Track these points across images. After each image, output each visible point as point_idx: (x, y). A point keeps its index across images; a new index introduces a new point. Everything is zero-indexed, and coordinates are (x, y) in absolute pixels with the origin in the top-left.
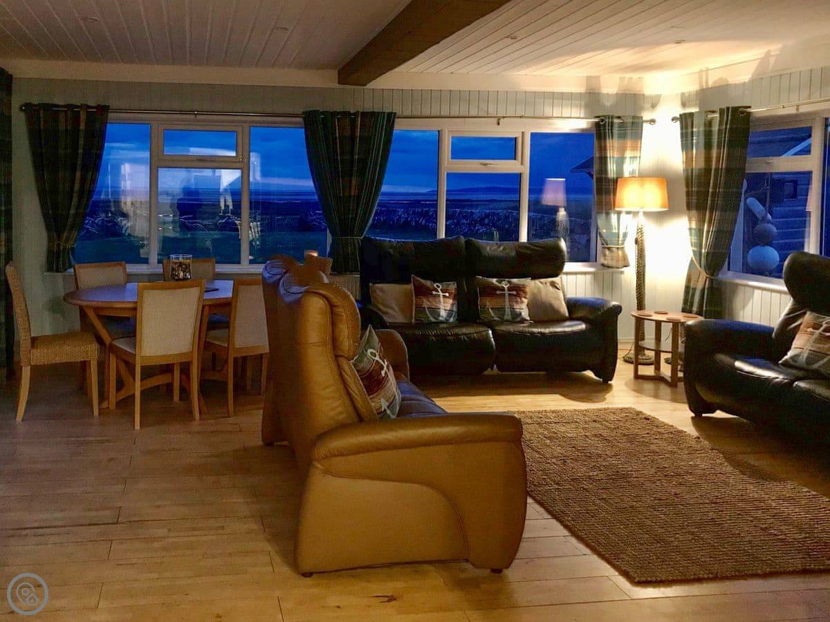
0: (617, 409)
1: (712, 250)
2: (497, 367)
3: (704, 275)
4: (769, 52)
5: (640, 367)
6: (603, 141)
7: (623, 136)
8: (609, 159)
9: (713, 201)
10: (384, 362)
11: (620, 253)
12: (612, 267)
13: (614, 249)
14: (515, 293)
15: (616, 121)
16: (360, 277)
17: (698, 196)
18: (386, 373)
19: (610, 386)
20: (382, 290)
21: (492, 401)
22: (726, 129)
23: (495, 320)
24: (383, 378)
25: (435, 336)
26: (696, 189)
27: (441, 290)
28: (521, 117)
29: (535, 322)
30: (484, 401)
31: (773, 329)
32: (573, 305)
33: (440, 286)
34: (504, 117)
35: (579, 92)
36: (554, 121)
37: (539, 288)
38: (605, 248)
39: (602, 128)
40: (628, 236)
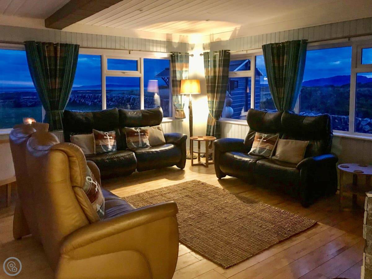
0: (191, 181)
1: (217, 110)
2: (137, 169)
3: (214, 120)
4: (236, 28)
5: (194, 160)
6: (174, 63)
7: (181, 61)
8: (177, 72)
9: (217, 89)
10: (95, 182)
11: (182, 112)
12: (179, 119)
13: (180, 111)
14: (143, 134)
15: (179, 55)
16: (64, 132)
17: (211, 87)
18: (98, 189)
19: (184, 171)
20: (77, 138)
21: (137, 187)
22: (222, 59)
23: (135, 148)
24: (97, 192)
25: (107, 159)
26: (210, 84)
27: (108, 135)
28: (140, 51)
29: (152, 146)
30: (134, 188)
31: (244, 140)
32: (167, 137)
33: (107, 133)
34: (132, 50)
35: (164, 40)
36: (153, 53)
37: (153, 130)
38: (176, 110)
39: (174, 58)
40: (185, 105)
